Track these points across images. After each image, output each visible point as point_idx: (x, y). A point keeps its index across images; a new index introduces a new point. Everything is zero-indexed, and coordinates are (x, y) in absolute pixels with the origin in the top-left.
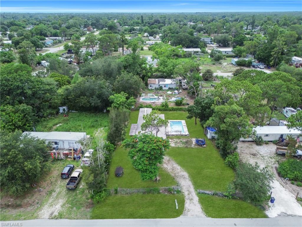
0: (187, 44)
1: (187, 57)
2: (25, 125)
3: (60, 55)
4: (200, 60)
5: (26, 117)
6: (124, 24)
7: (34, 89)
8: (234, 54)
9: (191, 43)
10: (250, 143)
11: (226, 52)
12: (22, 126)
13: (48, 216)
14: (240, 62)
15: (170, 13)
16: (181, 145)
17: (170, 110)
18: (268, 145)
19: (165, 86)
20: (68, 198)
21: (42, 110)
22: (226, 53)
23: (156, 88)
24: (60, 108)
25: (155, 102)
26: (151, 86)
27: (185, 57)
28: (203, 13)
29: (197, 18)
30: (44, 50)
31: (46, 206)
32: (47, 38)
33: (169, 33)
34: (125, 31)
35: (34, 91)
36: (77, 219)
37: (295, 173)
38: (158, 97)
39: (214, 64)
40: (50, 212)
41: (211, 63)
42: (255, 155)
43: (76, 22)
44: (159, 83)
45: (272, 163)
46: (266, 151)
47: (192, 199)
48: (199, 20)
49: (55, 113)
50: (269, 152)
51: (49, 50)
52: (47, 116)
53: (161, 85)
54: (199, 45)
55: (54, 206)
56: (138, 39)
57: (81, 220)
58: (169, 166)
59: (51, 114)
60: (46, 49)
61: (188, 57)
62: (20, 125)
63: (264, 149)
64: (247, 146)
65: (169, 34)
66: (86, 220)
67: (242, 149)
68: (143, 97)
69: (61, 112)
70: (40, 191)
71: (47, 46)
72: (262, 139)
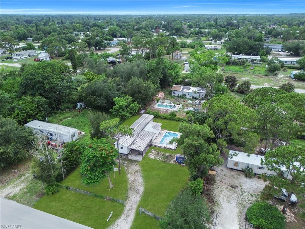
0: (245, 50)
1: (239, 65)
2: (37, 114)
3: (114, 55)
4: (253, 69)
5: (39, 108)
6: (196, 26)
7: (52, 85)
8: (298, 66)
9: (250, 49)
10: (239, 173)
11: (292, 62)
12: (33, 114)
13: (5, 195)
14: (299, 76)
15: (257, 14)
16: (161, 158)
17: (176, 121)
18: (260, 179)
19: (188, 95)
20: (30, 184)
21: (62, 104)
22: (292, 64)
23: (179, 95)
24: (78, 103)
25: (167, 110)
26: (174, 93)
27: (237, 65)
28: (299, 14)
29: (284, 21)
30: (107, 49)
31: (10, 186)
32: (115, 39)
33: (233, 37)
34: (192, 33)
35: (52, 86)
36: (22, 204)
37: (260, 220)
38: (175, 105)
39: (267, 75)
40: (9, 192)
41: (264, 74)
42: (234, 187)
43: (147, 24)
44: (182, 90)
45: (249, 202)
46: (252, 186)
47: (128, 216)
48: (285, 23)
49: (71, 107)
50: (256, 188)
51: (111, 50)
52: (65, 109)
53: (184, 93)
54: (260, 52)
55: (15, 188)
56: (197, 43)
57: (25, 206)
58: (132, 177)
59: (68, 108)
60: (109, 48)
61: (241, 65)
62: (31, 114)
63: (251, 183)
64: (232, 176)
65: (233, 39)
66: (28, 207)
67: (224, 177)
68: (160, 103)
69: (78, 107)
70: (15, 172)
71: (111, 46)
72: (252, 171)
